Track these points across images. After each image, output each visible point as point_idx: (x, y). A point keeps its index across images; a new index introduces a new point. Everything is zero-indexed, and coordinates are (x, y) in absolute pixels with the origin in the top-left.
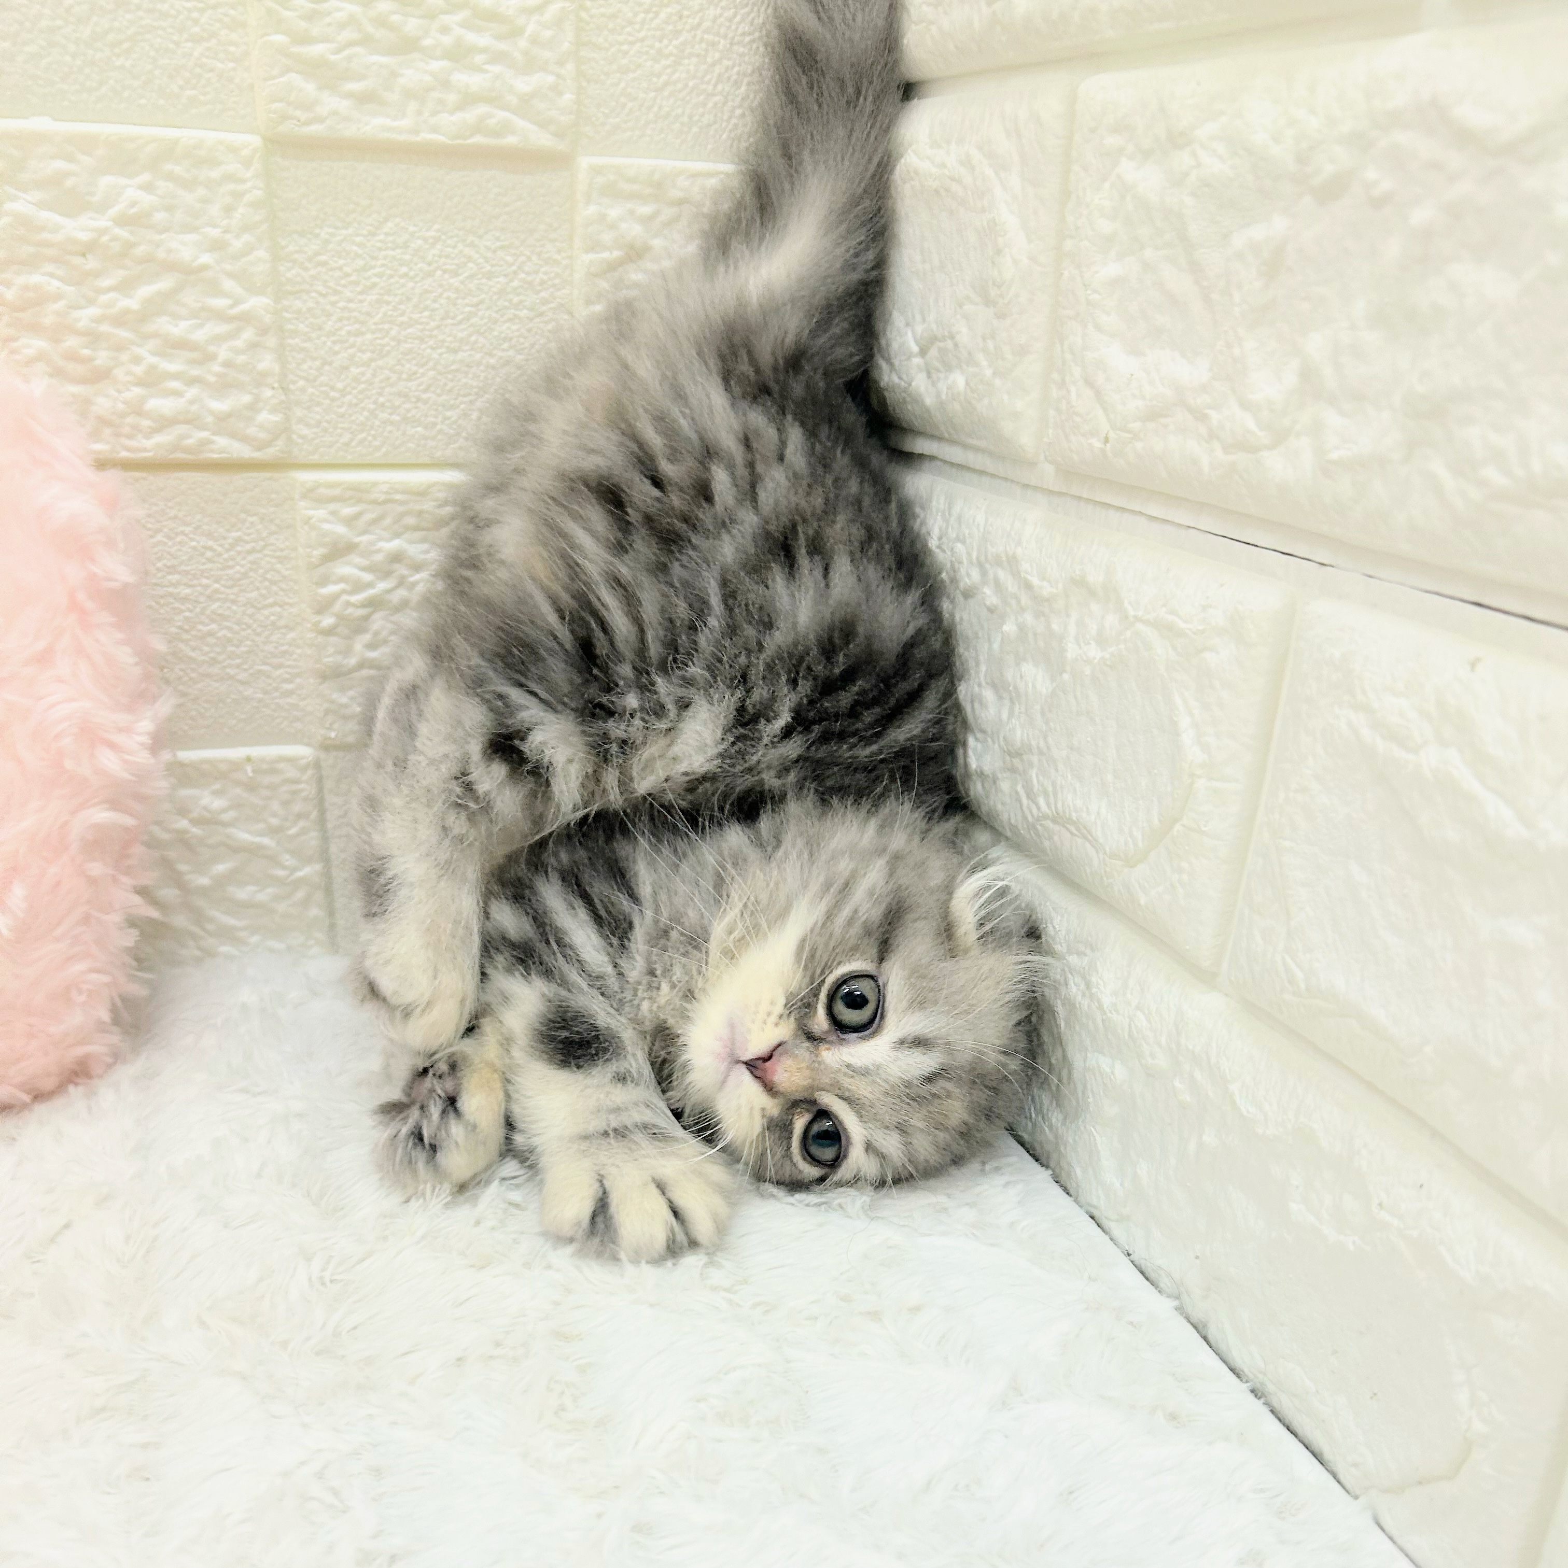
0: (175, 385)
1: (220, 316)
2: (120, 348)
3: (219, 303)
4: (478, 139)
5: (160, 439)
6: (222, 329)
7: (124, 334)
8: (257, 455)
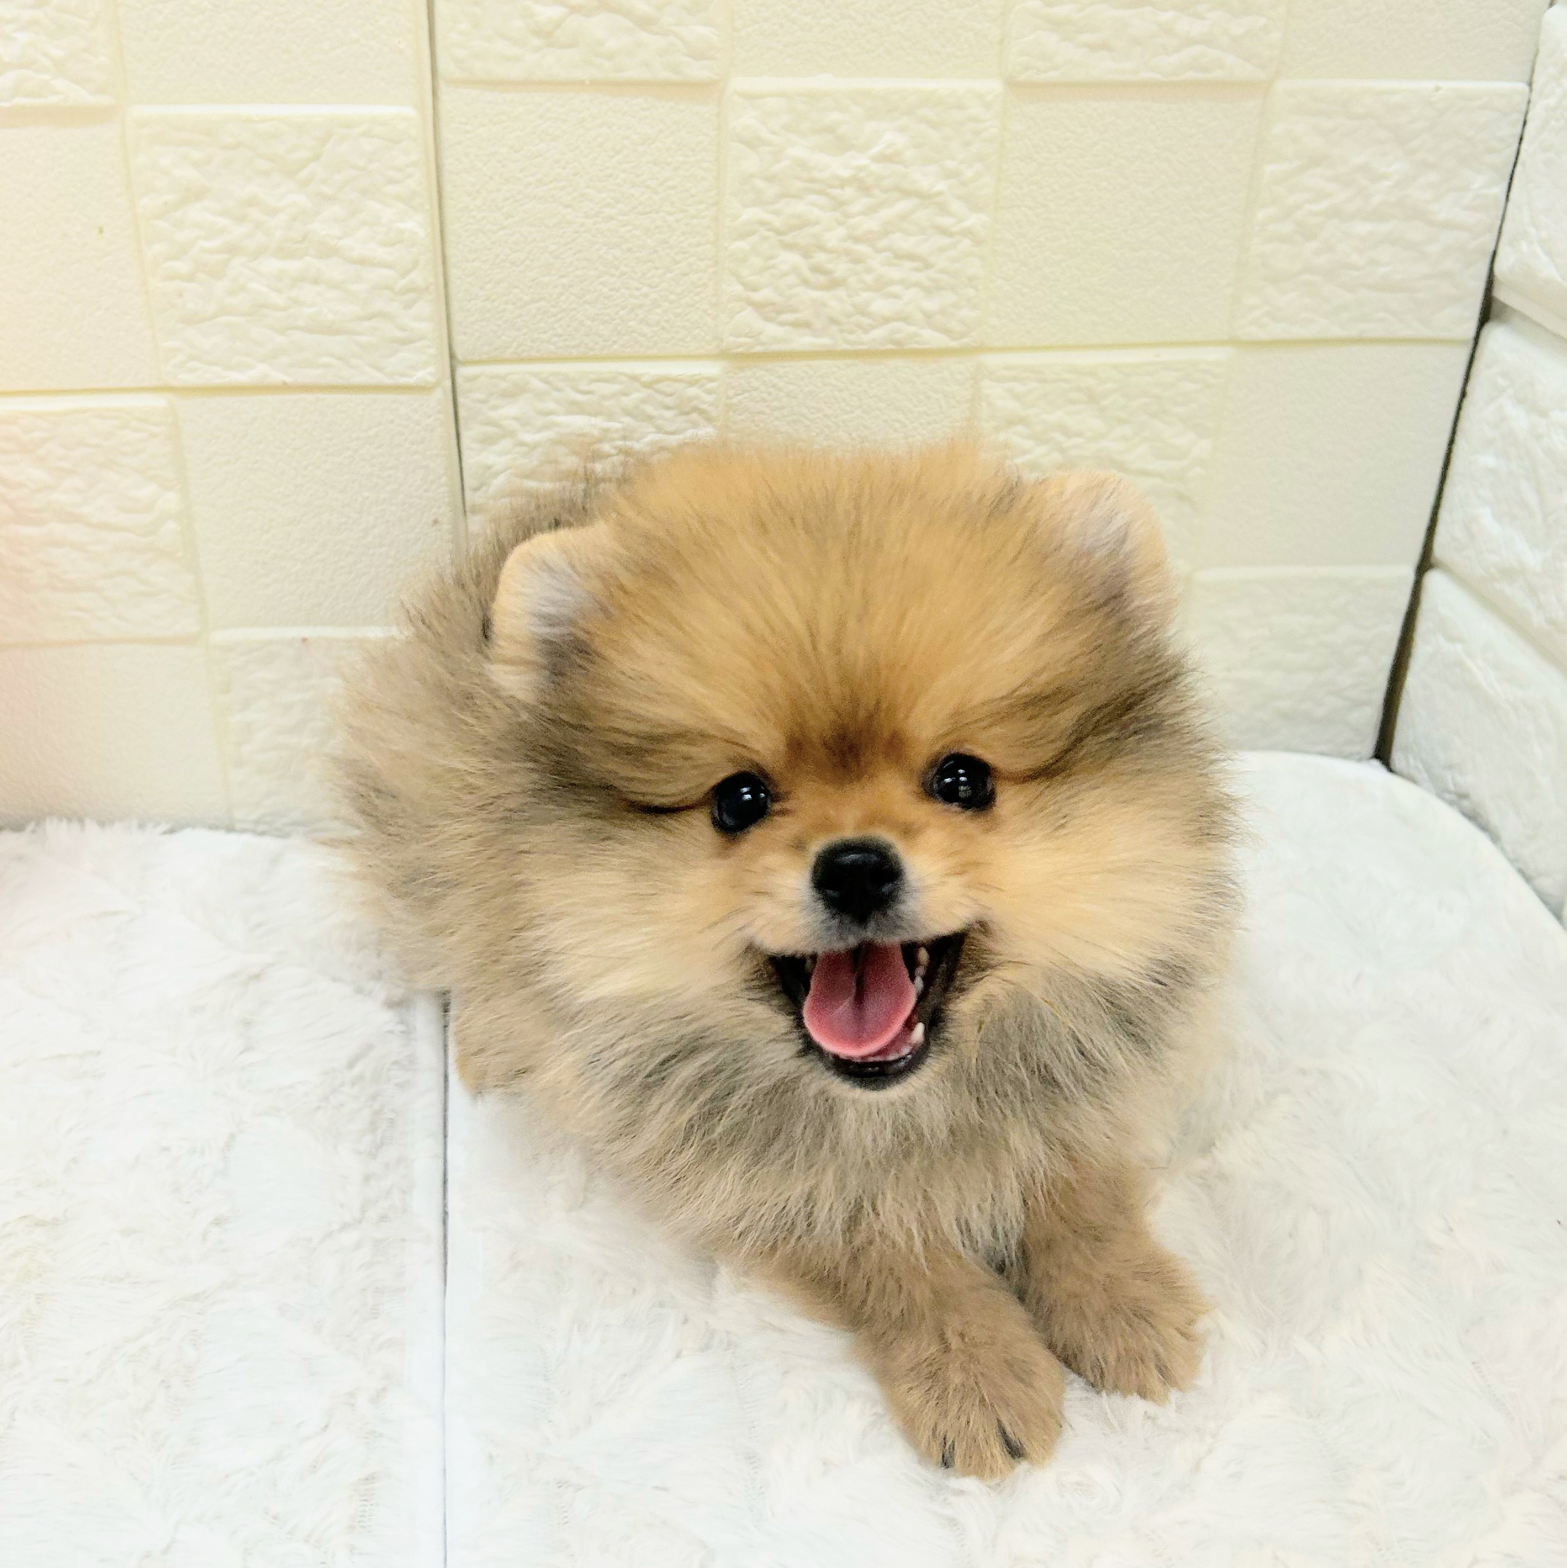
0: (897, 289)
1: (944, 232)
2: (857, 260)
3: (945, 221)
4: (1191, 75)
5: (878, 333)
6: (945, 241)
7: (862, 249)
8: (953, 344)
